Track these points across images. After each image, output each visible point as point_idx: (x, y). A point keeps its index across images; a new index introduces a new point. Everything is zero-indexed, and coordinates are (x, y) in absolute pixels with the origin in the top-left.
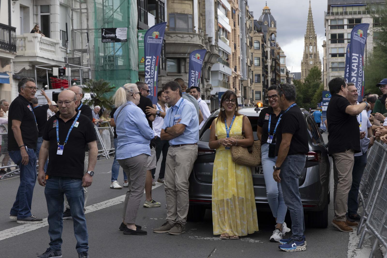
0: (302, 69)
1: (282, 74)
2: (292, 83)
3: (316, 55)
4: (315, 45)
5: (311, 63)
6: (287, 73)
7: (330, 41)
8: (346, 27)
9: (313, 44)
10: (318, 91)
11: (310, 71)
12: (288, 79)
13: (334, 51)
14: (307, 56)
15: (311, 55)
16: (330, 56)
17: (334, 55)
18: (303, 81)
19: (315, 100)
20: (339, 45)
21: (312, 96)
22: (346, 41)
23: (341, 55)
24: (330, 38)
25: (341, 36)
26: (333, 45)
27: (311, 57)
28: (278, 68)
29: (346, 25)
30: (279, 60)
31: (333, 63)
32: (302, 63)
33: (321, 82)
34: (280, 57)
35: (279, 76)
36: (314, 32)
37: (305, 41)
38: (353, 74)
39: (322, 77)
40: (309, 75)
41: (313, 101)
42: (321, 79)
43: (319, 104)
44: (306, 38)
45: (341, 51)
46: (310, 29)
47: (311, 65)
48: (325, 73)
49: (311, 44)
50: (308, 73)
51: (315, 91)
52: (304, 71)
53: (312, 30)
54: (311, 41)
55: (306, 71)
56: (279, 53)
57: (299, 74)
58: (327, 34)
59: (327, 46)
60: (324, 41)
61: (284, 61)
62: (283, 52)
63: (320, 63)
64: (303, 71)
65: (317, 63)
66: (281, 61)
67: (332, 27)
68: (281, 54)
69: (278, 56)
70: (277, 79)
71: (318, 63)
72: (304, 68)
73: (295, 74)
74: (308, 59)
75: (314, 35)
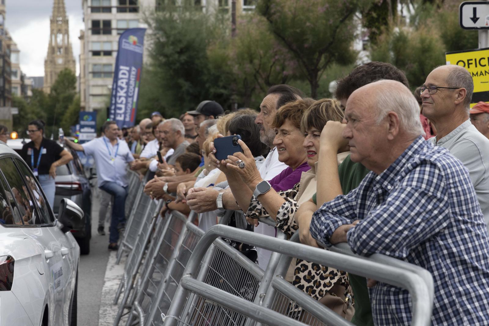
0: (46, 72)
1: (13, 79)
2: (30, 93)
3: (68, 49)
4: (67, 32)
5: (60, 61)
6: (23, 77)
7: (90, 32)
8: (114, 10)
9: (64, 31)
10: (71, 108)
11: (59, 76)
12: (24, 87)
13: (97, 47)
14: (53, 50)
15: (59, 48)
16: (90, 54)
17: (96, 53)
18: (47, 90)
19: (66, 121)
20: (104, 38)
21: (62, 114)
22: (114, 32)
23: (108, 53)
24: (90, 25)
25: (107, 24)
26: (95, 38)
27: (60, 52)
28: (7, 69)
29: (114, 7)
30: (9, 57)
31: (95, 65)
32: (46, 62)
33: (76, 93)
34: (10, 51)
35: (10, 82)
36: (64, 12)
37: (51, 27)
38: (122, 93)
39: (77, 85)
40: (58, 82)
41: (64, 122)
42: (75, 88)
43: (73, 127)
44: (52, 22)
45: (107, 47)
46: (59, 8)
47: (60, 65)
48: (82, 80)
49: (59, 31)
50: (55, 78)
51: (66, 107)
52: (49, 74)
53: (61, 10)
54: (59, 27)
55: (51, 75)
56: (9, 46)
57: (40, 79)
58: (86, 20)
59: (86, 39)
60: (81, 31)
61: (18, 59)
62: (15, 45)
63: (74, 62)
64: (46, 75)
65: (69, 61)
66: (13, 58)
67: (94, 9)
68: (12, 47)
69: (7, 51)
70: (7, 87)
71: (71, 62)
72: (49, 70)
73: (35, 78)
74: (55, 55)
75: (65, 17)
